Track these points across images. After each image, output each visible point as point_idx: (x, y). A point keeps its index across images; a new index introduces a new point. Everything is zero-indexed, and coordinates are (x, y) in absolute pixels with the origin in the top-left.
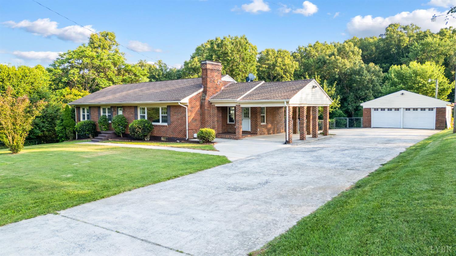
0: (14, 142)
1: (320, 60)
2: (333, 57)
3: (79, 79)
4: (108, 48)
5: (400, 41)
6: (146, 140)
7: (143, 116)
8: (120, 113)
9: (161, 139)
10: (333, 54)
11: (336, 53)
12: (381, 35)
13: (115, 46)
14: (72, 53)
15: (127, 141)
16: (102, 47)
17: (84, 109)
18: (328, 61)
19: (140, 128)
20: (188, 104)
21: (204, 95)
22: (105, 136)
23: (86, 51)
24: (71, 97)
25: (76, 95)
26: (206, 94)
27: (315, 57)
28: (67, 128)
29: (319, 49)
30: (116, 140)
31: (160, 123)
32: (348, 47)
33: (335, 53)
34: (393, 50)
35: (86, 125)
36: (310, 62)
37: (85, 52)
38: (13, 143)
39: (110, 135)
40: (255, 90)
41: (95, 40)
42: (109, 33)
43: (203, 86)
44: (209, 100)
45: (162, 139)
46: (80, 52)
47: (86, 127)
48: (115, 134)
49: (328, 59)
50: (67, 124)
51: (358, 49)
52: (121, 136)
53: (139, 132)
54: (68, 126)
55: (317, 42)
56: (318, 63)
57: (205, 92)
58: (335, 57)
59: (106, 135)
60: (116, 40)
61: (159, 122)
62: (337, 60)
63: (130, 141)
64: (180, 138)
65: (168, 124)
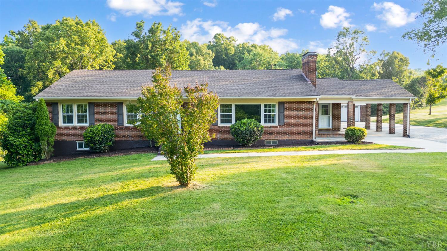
9: (264, 143)
17: (68, 106)
31: (263, 124)
45: (266, 143)
64: (301, 140)
65: (281, 124)
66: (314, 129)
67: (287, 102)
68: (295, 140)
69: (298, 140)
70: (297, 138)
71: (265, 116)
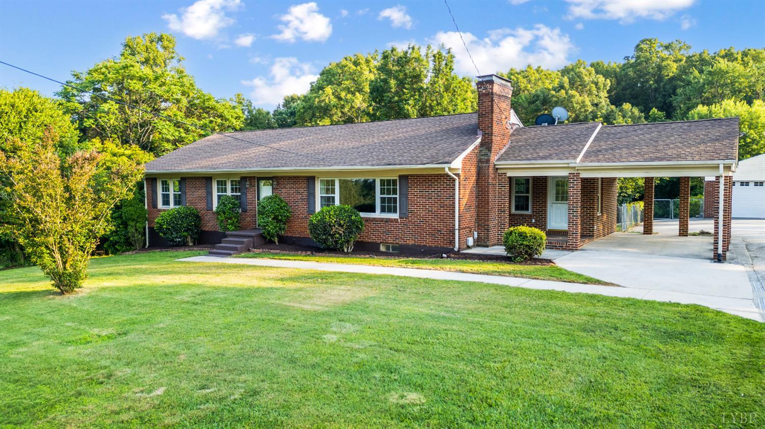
0: (68, 265)
1: (538, 96)
2: (563, 91)
3: (117, 123)
4: (163, 65)
5: (660, 68)
6: (346, 251)
7: (329, 198)
8: (266, 191)
9: (379, 248)
10: (562, 87)
11: (567, 86)
12: (627, 58)
13: (174, 61)
14: (104, 70)
15: (304, 253)
16: (151, 62)
17: (165, 183)
18: (555, 99)
19: (342, 226)
20: (460, 172)
21: (485, 151)
22: (242, 243)
23: (133, 66)
24: (107, 159)
25: (114, 155)
26: (489, 149)
27: (526, 92)
28: (132, 223)
29: (533, 79)
30: (272, 251)
31: (378, 214)
32: (586, 75)
33: (565, 85)
34: (651, 82)
35: (183, 217)
36: (520, 101)
37: (131, 68)
38: (65, 268)
39: (251, 239)
40: (594, 140)
41: (138, 49)
42: (164, 36)
43: (480, 132)
44: (496, 163)
45: (382, 249)
46: (121, 69)
47: (182, 221)
48: (262, 236)
49: (553, 96)
50: (132, 215)
51: (604, 79)
52: (276, 241)
53: (339, 233)
54: (133, 220)
55: (529, 66)
56: (534, 102)
57: (487, 145)
58: (567, 93)
59: (245, 240)
60: (177, 49)
61: (374, 211)
62: (573, 96)
63: (309, 253)
64: (436, 247)
65: (402, 216)
66: (457, 227)
67: (412, 176)
68: (425, 246)
69: (431, 247)
70: (428, 242)
71: (383, 200)
